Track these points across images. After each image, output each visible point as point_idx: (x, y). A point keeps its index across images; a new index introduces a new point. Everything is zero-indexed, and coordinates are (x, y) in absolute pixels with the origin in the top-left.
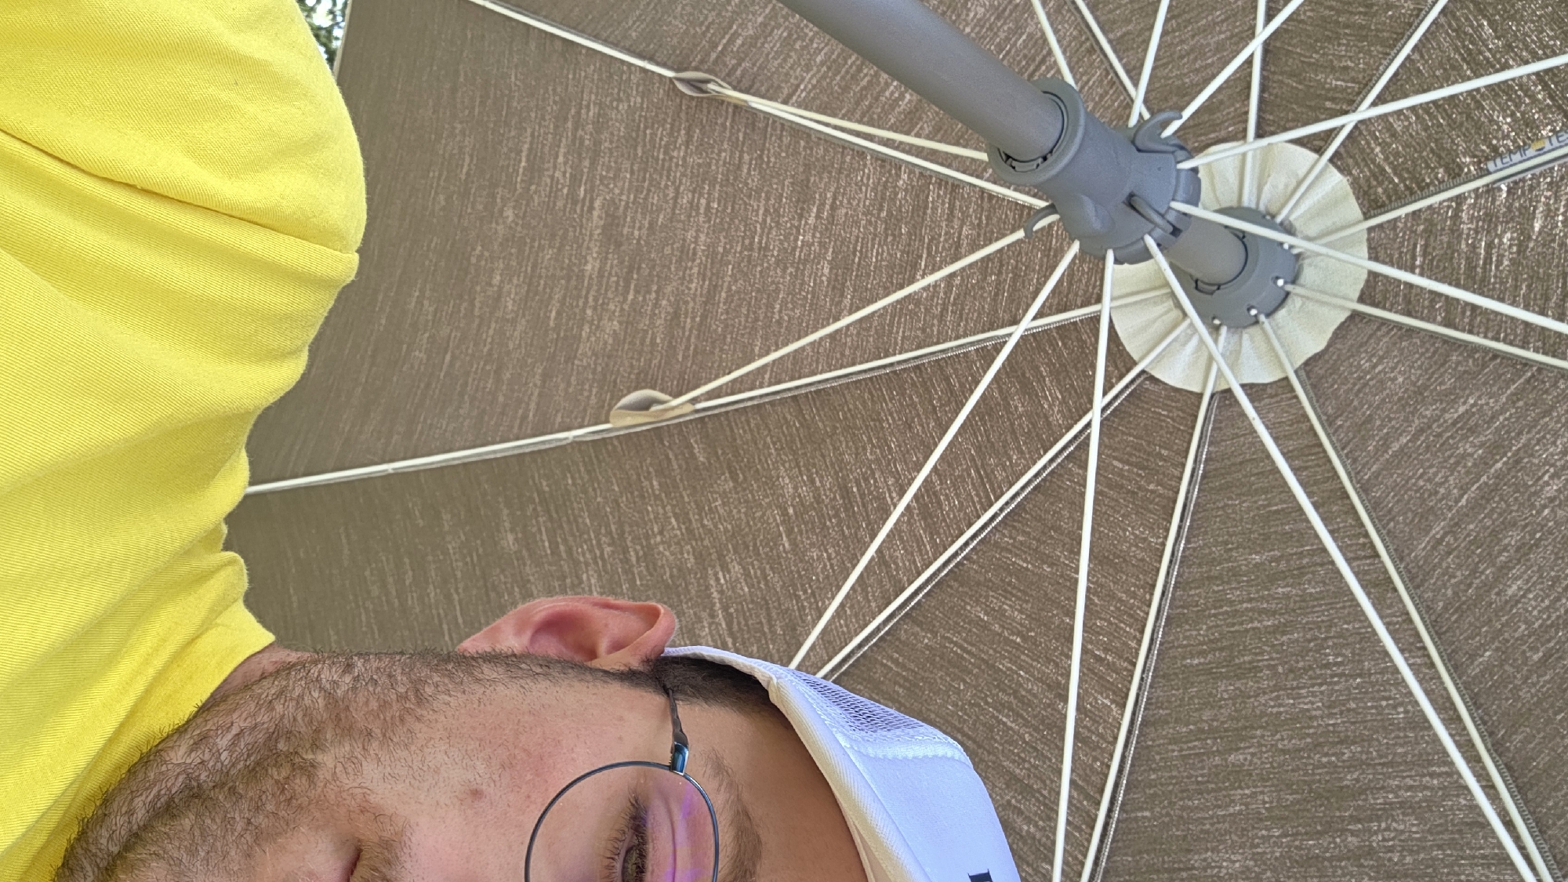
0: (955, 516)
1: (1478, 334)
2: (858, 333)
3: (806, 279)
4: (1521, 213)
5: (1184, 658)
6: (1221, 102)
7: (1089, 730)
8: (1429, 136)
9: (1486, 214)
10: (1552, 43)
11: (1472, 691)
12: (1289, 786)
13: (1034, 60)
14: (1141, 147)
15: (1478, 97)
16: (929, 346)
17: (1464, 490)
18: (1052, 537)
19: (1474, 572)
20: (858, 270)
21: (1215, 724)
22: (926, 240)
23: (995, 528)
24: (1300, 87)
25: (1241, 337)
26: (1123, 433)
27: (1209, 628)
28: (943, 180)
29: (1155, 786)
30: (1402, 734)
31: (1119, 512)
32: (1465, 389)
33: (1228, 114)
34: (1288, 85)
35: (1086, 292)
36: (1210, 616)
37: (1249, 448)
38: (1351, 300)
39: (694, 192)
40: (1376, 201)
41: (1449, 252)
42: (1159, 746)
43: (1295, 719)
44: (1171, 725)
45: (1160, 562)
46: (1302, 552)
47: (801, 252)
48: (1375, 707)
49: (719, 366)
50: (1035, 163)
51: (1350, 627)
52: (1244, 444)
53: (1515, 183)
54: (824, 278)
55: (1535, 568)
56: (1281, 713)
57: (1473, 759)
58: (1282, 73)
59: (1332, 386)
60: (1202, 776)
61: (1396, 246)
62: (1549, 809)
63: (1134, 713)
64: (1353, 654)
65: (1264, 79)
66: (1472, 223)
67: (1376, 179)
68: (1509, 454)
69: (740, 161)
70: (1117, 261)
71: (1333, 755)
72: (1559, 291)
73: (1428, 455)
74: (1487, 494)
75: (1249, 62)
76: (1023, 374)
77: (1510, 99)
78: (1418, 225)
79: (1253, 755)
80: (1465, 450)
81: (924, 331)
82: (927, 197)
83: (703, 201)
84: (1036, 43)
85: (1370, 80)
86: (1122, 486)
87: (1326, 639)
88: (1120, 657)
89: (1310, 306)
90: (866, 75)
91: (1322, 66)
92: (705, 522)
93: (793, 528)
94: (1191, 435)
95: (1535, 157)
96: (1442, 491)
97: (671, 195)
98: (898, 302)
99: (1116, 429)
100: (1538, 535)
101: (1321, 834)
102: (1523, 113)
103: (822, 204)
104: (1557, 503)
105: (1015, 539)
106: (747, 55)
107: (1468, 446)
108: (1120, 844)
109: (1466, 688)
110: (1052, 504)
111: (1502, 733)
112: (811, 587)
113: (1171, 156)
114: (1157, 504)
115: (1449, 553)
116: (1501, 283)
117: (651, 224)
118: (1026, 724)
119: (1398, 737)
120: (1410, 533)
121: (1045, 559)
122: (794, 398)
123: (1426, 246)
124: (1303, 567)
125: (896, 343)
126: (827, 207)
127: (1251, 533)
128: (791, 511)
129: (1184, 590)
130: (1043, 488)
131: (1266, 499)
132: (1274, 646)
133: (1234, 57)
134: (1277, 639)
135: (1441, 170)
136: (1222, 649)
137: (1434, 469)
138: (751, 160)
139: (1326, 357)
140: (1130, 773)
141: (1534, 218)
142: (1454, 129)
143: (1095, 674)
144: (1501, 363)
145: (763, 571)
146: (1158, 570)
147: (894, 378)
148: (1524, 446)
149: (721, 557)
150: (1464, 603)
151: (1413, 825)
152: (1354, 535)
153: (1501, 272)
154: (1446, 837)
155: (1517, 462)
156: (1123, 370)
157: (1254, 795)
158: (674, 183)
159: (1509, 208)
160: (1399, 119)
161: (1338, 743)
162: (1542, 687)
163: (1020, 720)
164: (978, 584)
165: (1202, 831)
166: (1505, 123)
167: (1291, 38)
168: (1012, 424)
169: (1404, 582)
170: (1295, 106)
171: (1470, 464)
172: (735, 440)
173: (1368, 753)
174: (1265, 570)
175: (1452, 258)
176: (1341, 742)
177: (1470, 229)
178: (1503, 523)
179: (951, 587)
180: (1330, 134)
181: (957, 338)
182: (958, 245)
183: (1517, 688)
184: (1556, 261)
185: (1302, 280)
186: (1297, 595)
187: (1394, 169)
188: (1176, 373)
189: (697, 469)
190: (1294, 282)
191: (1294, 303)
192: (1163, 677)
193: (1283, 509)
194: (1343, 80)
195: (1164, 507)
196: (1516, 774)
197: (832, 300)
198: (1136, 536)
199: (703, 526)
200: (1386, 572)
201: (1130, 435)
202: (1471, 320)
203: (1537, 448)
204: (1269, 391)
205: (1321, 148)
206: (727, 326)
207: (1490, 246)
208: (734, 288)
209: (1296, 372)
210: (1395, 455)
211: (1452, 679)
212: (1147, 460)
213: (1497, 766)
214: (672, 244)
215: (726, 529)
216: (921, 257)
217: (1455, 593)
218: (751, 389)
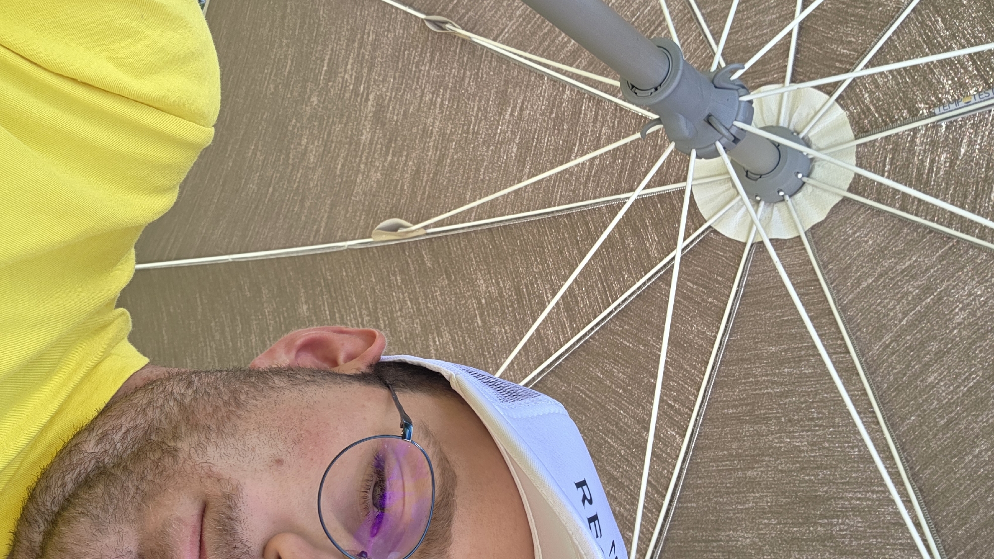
0: (586, 311)
1: (921, 216)
2: (533, 191)
3: (502, 154)
4: (953, 142)
5: (723, 409)
6: (771, 58)
7: (661, 450)
8: (900, 89)
9: (932, 141)
10: (980, 35)
11: (901, 441)
12: (783, 493)
13: (654, 24)
14: (717, 85)
15: (932, 66)
16: (577, 202)
17: (905, 314)
18: (646, 328)
19: (908, 366)
20: (535, 150)
21: (740, 451)
22: (579, 135)
23: (611, 319)
24: (821, 52)
25: (772, 209)
26: (695, 265)
27: (740, 391)
28: (592, 97)
29: (700, 488)
30: (856, 465)
31: (689, 315)
32: (911, 250)
33: (774, 66)
34: (813, 50)
35: (677, 174)
36: (741, 383)
37: (773, 279)
38: (843, 190)
39: (433, 93)
40: (863, 128)
41: (906, 163)
42: (704, 462)
43: (790, 451)
44: (713, 450)
45: (712, 348)
46: (801, 347)
47: (499, 137)
48: (841, 447)
49: (443, 206)
50: (650, 91)
51: (828, 396)
52: (770, 276)
53: (951, 122)
54: (513, 155)
55: (946, 367)
56: (781, 447)
57: (899, 483)
58: (810, 43)
59: (828, 243)
60: (730, 483)
61: (874, 157)
62: (944, 517)
63: (690, 442)
64: (829, 413)
65: (798, 45)
66: (922, 146)
67: (864, 114)
68: (935, 294)
69: (464, 75)
70: (698, 157)
71: (812, 475)
72: (973, 193)
73: (885, 291)
74: (920, 317)
75: (790, 34)
76: (635, 224)
77: (951, 69)
78: (888, 145)
79: (762, 472)
80: (908, 289)
81: (574, 192)
82: (581, 107)
83: (439, 100)
84: (656, 12)
85: (865, 51)
86: (692, 299)
87: (813, 402)
88: (684, 406)
89: (817, 192)
90: (547, 26)
91: (835, 39)
92: (429, 305)
93: (484, 312)
94: (737, 269)
95: (965, 106)
96: (892, 314)
97: (419, 95)
98: (559, 173)
99: (691, 262)
100: (949, 346)
101: (802, 524)
102: (959, 79)
103: (515, 107)
104: (963, 326)
105: (623, 327)
106: (472, 8)
107: (909, 287)
108: (676, 523)
109: (898, 439)
110: (647, 307)
111: (918, 468)
112: (493, 350)
113: (736, 92)
114: (713, 311)
115: (893, 354)
116: (938, 185)
117: (404, 112)
118: (623, 444)
119: (853, 467)
120: (870, 340)
121: (641, 341)
122: (490, 229)
123: (892, 159)
124: (802, 357)
125: (556, 199)
126: (518, 109)
127: (770, 333)
128: (483, 301)
129: (726, 366)
130: (642, 297)
131: (781, 312)
132: (780, 404)
133: (781, 30)
134: (782, 401)
135: (905, 111)
136: (747, 405)
137: (888, 300)
138: (471, 75)
139: (825, 225)
140: (685, 479)
141: (961, 146)
142: (915, 86)
143: (667, 416)
144: (934, 236)
145: (464, 338)
146: (711, 353)
147: (554, 220)
148: (945, 289)
149: (438, 328)
150: (900, 385)
151: (859, 522)
152: (835, 338)
153: (939, 178)
154: (879, 530)
155: (940, 299)
156: (698, 225)
157: (761, 497)
158: (421, 87)
159: (946, 139)
160: (881, 77)
161: (816, 468)
162: (945, 441)
163: (619, 442)
164: (598, 354)
165: (727, 518)
166: (948, 84)
167: (818, 20)
168: (626, 255)
169: (864, 370)
170: (816, 64)
171: (910, 298)
172: (450, 254)
173: (834, 475)
174: (778, 357)
175: (908, 167)
176: (818, 468)
177: (920, 150)
178: (928, 336)
179: (581, 355)
180: (836, 85)
181: (595, 198)
182: (599, 139)
183: (929, 441)
184: (973, 174)
185: (813, 175)
186: (796, 374)
187: (876, 108)
188: (731, 229)
189: (425, 271)
190: (808, 176)
191: (807, 189)
192: (709, 419)
193: (791, 319)
194: (848, 50)
195: (717, 313)
196: (925, 494)
197: (517, 168)
198: (699, 330)
199: (427, 307)
200: (853, 362)
201: (698, 266)
202: (917, 208)
203: (953, 291)
204: (788, 244)
205: (831, 92)
206: (449, 181)
207: (932, 161)
208: (455, 157)
209: (805, 233)
210: (864, 289)
211: (890, 432)
212: (709, 283)
213: (913, 489)
214: (418, 126)
215: (442, 311)
216: (575, 145)
217: (895, 379)
218: (463, 222)
